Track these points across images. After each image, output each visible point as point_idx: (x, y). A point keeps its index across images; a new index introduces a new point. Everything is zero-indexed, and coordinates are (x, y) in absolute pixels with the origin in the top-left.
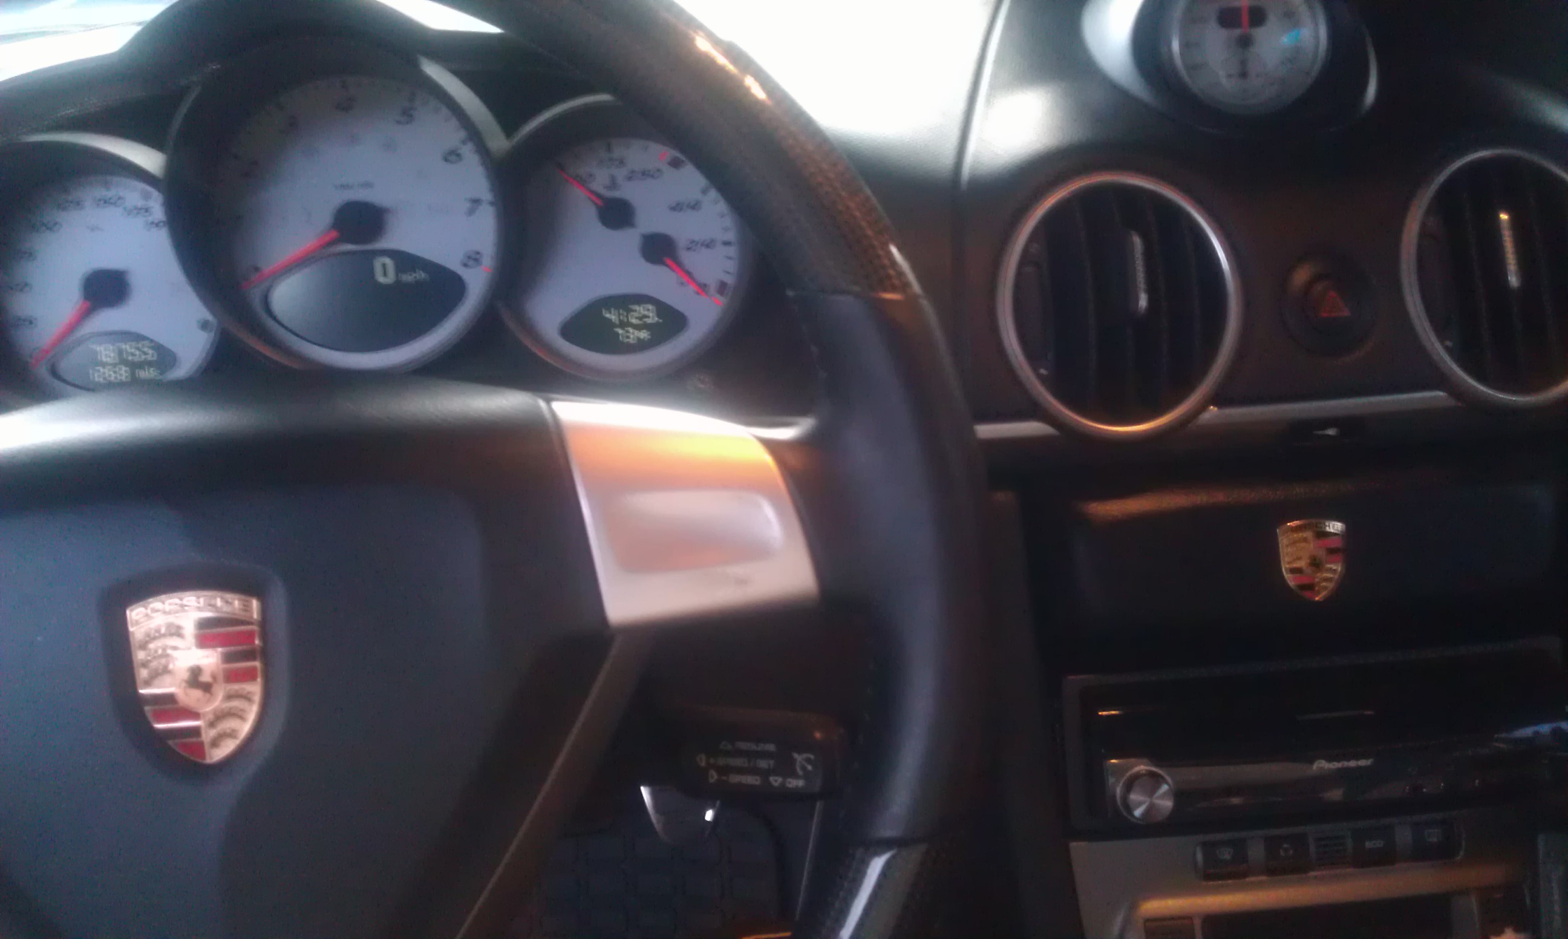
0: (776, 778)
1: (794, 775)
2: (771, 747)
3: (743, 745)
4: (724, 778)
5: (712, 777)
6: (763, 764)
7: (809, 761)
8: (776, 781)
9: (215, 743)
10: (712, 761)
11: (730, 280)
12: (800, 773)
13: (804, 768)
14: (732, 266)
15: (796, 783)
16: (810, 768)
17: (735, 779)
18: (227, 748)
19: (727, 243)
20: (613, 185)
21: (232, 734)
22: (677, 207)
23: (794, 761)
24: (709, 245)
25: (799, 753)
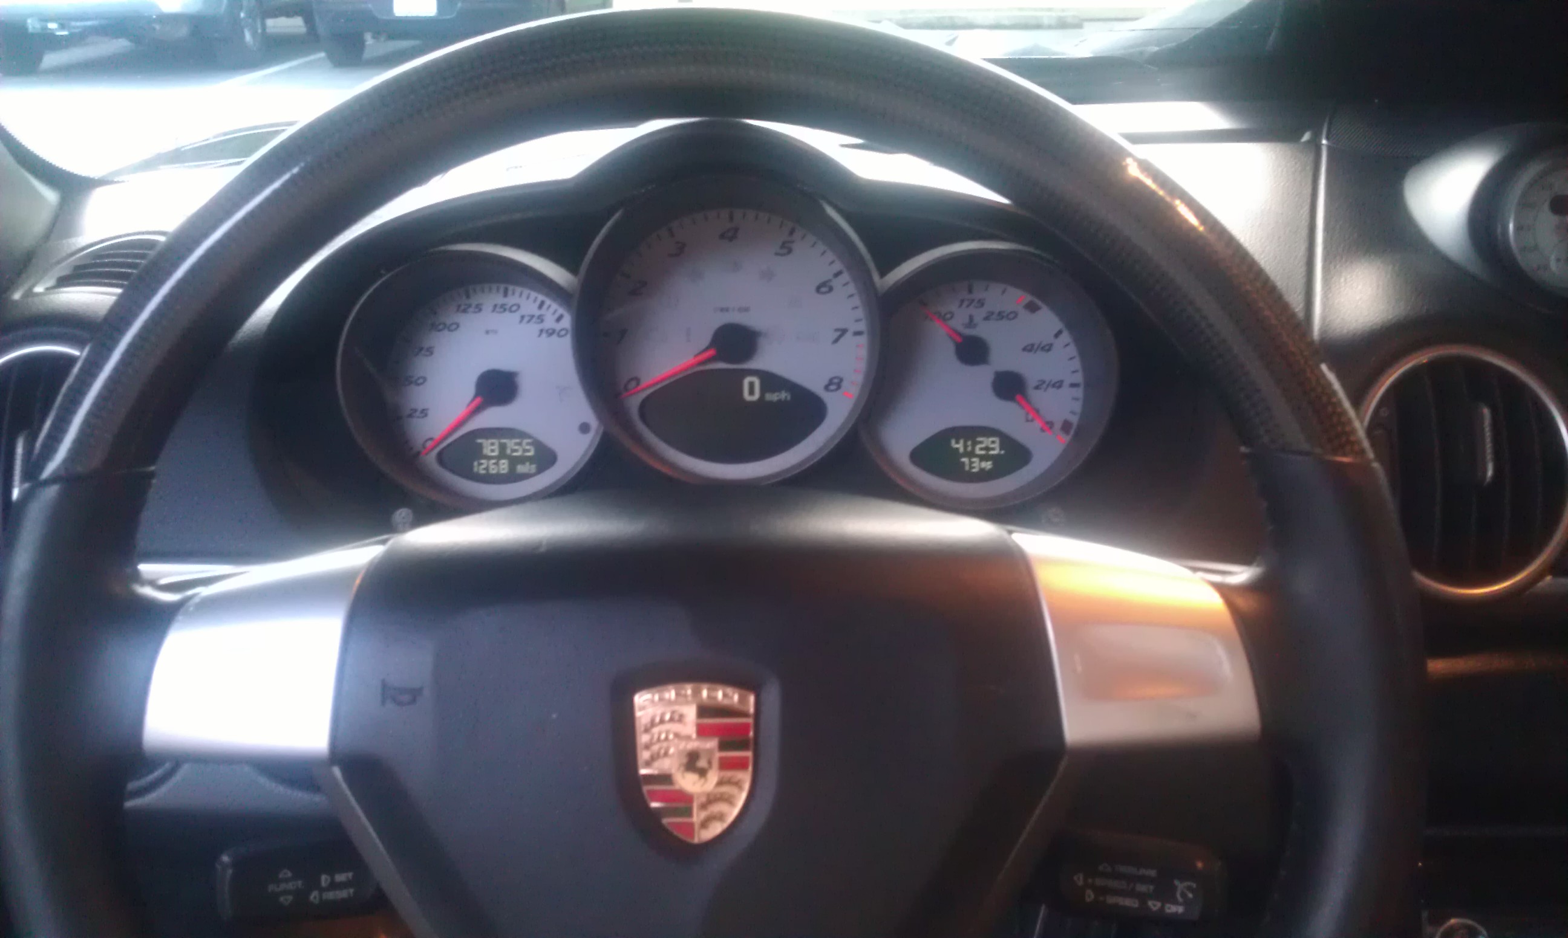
0: (1155, 902)
1: (1175, 902)
2: (1152, 873)
3: (1124, 869)
4: (1101, 898)
5: (1089, 897)
6: (1142, 888)
7: (1189, 888)
8: (1154, 905)
9: (704, 824)
10: (1090, 881)
11: (1075, 420)
12: (1180, 900)
13: (1183, 895)
14: (1078, 407)
15: (1174, 909)
16: (1190, 895)
17: (1111, 900)
18: (716, 829)
19: (1074, 385)
20: (971, 323)
21: (720, 817)
22: (1029, 349)
23: (1176, 887)
24: (1058, 385)
25: (1182, 880)
